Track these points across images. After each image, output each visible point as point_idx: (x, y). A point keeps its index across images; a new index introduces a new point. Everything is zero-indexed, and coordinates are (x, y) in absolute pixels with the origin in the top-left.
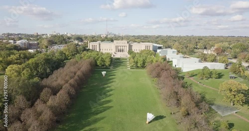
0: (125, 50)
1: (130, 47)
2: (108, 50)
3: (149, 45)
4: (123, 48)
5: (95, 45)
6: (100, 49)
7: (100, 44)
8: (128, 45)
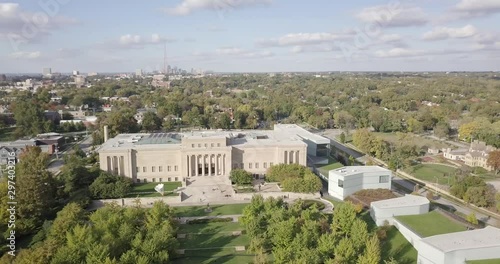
0: (221, 167)
1: (237, 156)
2: (165, 168)
3: (295, 150)
4: (214, 160)
5: (118, 155)
6: (135, 170)
7: (134, 153)
8: (227, 151)
